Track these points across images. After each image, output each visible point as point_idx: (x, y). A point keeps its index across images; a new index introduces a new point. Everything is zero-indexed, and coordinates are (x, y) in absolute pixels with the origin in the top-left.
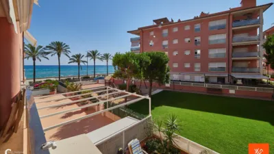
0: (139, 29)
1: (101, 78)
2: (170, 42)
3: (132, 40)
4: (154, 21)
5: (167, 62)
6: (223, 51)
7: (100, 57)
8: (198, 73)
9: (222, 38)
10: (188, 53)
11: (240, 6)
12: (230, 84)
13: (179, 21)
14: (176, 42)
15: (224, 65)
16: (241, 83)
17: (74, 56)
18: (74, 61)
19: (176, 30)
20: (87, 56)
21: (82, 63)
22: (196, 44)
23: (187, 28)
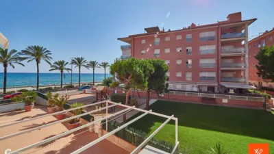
0: (130, 37)
2: (162, 51)
3: (122, 48)
4: (146, 29)
5: (166, 71)
6: (213, 61)
7: (86, 64)
8: (189, 82)
9: (211, 49)
10: (179, 62)
11: (226, 20)
12: (220, 93)
13: (169, 31)
14: (167, 51)
15: (213, 75)
16: (233, 93)
17: (56, 63)
18: (57, 68)
19: (167, 39)
20: (72, 63)
21: (65, 71)
22: (187, 54)
23: (179, 37)
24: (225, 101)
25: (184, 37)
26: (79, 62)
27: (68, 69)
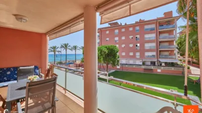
0: (99, 29)
1: (71, 63)
2: (120, 38)
4: (109, 24)
6: (154, 45)
7: (70, 48)
8: (138, 59)
9: (152, 36)
10: (131, 46)
13: (126, 24)
14: (123, 38)
15: (154, 53)
17: (51, 47)
18: (52, 51)
19: (123, 30)
20: (61, 47)
21: (57, 53)
22: (136, 39)
23: (131, 29)
24: (159, 71)
25: (134, 29)
26: (65, 46)
27: (59, 51)
